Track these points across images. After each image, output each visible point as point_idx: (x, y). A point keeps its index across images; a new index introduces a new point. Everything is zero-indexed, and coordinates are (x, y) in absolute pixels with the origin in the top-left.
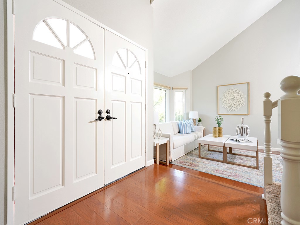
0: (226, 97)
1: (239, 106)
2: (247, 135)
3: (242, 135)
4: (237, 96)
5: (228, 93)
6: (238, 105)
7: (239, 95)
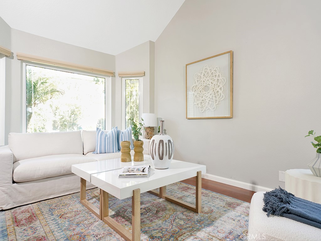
0: (197, 83)
1: (216, 101)
2: (170, 158)
3: (161, 158)
4: (213, 82)
5: (200, 77)
6: (214, 98)
7: (216, 79)
